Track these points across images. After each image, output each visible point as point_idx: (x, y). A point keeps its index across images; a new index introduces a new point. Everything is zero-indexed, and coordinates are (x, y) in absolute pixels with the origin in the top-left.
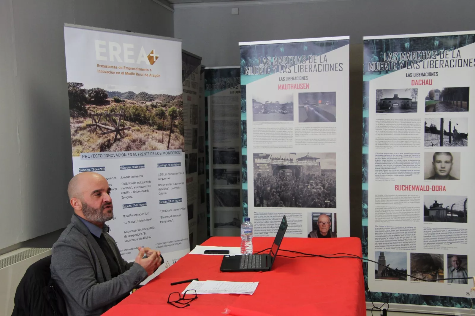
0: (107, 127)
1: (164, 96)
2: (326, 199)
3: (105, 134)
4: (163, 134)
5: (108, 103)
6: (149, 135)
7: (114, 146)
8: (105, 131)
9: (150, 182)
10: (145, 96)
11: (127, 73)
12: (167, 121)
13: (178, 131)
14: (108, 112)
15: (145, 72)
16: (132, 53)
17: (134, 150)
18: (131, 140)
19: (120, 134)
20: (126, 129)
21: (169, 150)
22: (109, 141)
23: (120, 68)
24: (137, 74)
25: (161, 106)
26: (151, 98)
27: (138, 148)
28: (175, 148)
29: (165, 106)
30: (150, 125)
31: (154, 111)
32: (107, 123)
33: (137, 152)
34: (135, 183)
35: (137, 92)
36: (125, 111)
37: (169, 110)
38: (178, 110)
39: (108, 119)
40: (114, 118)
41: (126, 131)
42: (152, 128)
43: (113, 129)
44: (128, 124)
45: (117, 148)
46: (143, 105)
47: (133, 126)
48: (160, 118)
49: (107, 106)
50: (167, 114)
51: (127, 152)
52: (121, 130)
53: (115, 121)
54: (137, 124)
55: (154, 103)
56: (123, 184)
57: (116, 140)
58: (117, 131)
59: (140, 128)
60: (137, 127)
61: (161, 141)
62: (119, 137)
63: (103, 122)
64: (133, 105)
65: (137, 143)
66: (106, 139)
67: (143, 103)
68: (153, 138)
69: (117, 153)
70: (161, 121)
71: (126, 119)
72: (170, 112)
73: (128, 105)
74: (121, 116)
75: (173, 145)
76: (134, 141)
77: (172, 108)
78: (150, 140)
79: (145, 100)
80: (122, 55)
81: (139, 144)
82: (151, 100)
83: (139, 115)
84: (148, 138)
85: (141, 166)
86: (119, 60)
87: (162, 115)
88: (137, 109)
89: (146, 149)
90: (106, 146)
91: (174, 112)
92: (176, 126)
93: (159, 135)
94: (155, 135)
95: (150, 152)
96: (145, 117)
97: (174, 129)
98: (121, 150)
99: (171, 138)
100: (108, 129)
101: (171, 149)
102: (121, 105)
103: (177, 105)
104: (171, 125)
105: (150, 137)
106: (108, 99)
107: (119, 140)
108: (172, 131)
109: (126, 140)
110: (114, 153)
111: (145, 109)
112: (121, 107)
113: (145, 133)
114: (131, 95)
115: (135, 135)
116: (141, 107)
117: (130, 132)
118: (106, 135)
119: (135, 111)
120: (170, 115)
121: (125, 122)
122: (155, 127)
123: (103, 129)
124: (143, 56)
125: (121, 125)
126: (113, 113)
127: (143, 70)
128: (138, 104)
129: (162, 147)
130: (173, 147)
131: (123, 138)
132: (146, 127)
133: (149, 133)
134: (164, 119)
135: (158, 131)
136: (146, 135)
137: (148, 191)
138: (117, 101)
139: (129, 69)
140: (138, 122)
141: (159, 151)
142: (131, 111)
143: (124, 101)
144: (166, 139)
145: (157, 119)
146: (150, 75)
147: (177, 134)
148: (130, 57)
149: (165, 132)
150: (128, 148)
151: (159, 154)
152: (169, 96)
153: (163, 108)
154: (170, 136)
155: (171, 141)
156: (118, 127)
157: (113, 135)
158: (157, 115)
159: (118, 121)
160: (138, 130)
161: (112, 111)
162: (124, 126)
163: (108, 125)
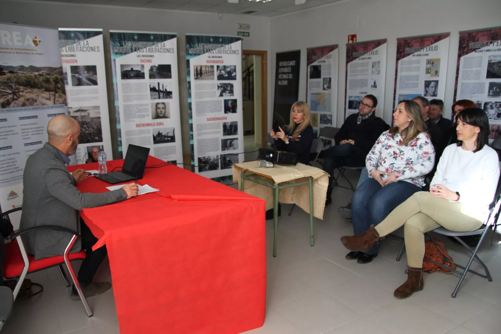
0: (5, 91)
1: (48, 68)
2: (95, 137)
3: (4, 95)
4: (50, 94)
5: (4, 74)
6: (39, 95)
7: (12, 104)
8: (4, 94)
9: (43, 127)
10: (33, 69)
11: (17, 53)
12: (52, 85)
13: (61, 91)
14: (5, 80)
15: (31, 52)
16: (20, 38)
17: (29, 106)
18: (25, 99)
19: (16, 96)
20: (20, 92)
21: (56, 105)
22: (8, 100)
23: (12, 49)
24: (25, 53)
25: (47, 75)
26: (38, 69)
27: (31, 104)
28: (60, 104)
29: (49, 75)
30: (39, 88)
31: (41, 78)
32: (5, 88)
33: (31, 107)
34: (32, 129)
35: (27, 65)
36: (18, 79)
37: (53, 77)
38: (59, 77)
39: (5, 85)
40: (10, 84)
41: (21, 93)
42: (41, 90)
43: (10, 92)
44: (22, 88)
45: (15, 105)
46: (32, 75)
47: (26, 89)
48: (46, 83)
49: (4, 76)
50: (51, 80)
51: (23, 108)
52: (17, 92)
53: (11, 87)
54: (29, 88)
55: (41, 73)
56: (23, 129)
57: (13, 99)
58: (14, 93)
59: (31, 91)
60: (29, 90)
61: (49, 99)
62: (15, 97)
63: (2, 87)
64: (24, 75)
65: (30, 101)
66: (5, 100)
67: (32, 73)
68: (43, 97)
69: (15, 108)
70: (47, 85)
71: (20, 85)
72: (53, 79)
73: (20, 75)
74: (15, 83)
75: (58, 101)
76: (28, 100)
77: (55, 76)
78: (40, 99)
79: (33, 71)
80: (12, 40)
81: (31, 102)
82: (38, 71)
83: (29, 82)
84: (38, 97)
85: (36, 117)
86: (10, 43)
87: (47, 81)
88: (27, 78)
89: (37, 105)
90: (6, 104)
91: (57, 78)
92: (59, 88)
93: (46, 94)
94: (43, 95)
95: (41, 107)
96: (34, 83)
97: (58, 90)
98: (18, 106)
99: (56, 96)
100: (6, 92)
101: (56, 104)
102: (15, 75)
103: (58, 74)
104: (55, 87)
105: (40, 96)
106: (4, 71)
107: (16, 99)
108: (56, 92)
109: (22, 100)
110: (13, 109)
111: (34, 77)
112: (15, 77)
113: (36, 94)
114: (22, 68)
115: (28, 96)
116: (30, 76)
117: (24, 93)
118: (5, 97)
119: (26, 79)
120: (54, 81)
121: (19, 87)
122: (43, 89)
123: (2, 92)
124: (29, 41)
125: (17, 89)
126: (9, 81)
127: (29, 50)
128: (28, 74)
129: (50, 103)
130: (58, 103)
131: (18, 98)
132: (36, 90)
133: (39, 94)
134: (49, 84)
135: (45, 92)
136: (37, 95)
137: (42, 133)
138: (11, 72)
139: (19, 49)
140: (29, 87)
141: (48, 106)
142: (23, 79)
143: (17, 72)
144: (52, 98)
145: (44, 84)
146: (36, 54)
147: (60, 93)
148: (18, 41)
149: (51, 93)
150: (24, 105)
151: (48, 108)
152: (51, 68)
153: (48, 76)
154: (55, 95)
155: (56, 99)
156: (15, 90)
157: (10, 96)
158: (44, 81)
159: (14, 87)
160: (30, 92)
161: (8, 79)
162: (19, 90)
163: (7, 90)
